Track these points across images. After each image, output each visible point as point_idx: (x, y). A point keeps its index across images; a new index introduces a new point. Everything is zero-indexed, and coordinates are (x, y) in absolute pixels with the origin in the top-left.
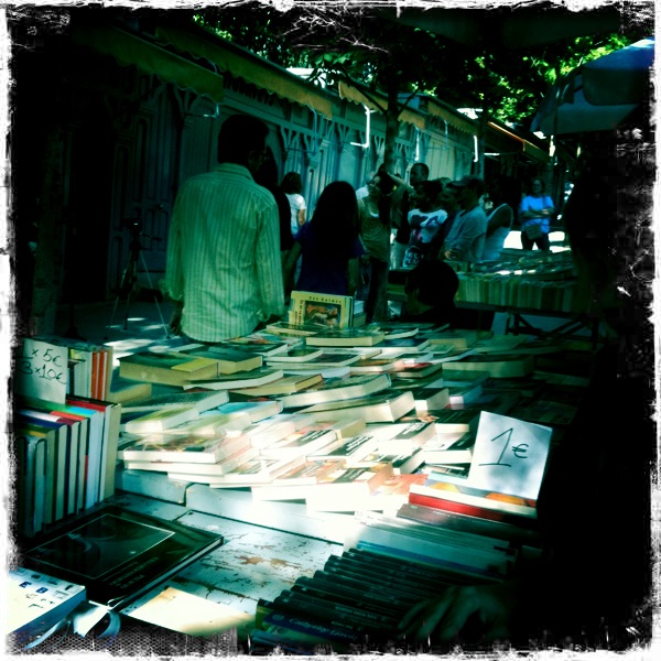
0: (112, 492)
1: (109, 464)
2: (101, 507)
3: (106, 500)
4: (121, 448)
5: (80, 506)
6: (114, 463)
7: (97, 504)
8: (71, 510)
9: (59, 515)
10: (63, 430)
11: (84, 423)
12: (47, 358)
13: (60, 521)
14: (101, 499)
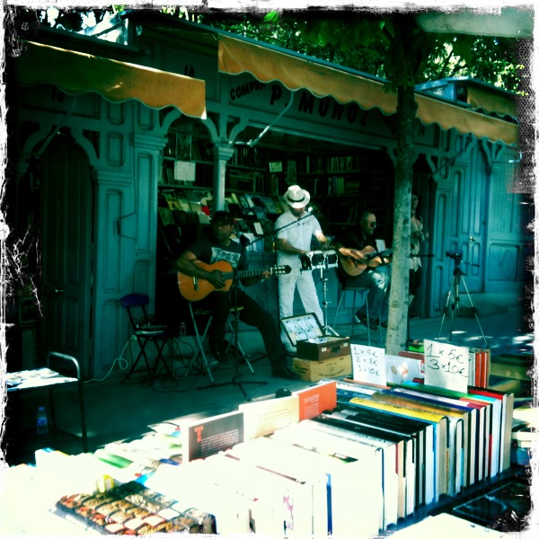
0: (508, 466)
1: (506, 442)
2: (501, 478)
3: (504, 471)
4: (515, 430)
5: (486, 475)
6: (509, 442)
7: (498, 474)
8: (480, 478)
9: (472, 481)
10: (474, 413)
11: (488, 407)
12: (452, 356)
13: (473, 485)
14: (501, 471)
